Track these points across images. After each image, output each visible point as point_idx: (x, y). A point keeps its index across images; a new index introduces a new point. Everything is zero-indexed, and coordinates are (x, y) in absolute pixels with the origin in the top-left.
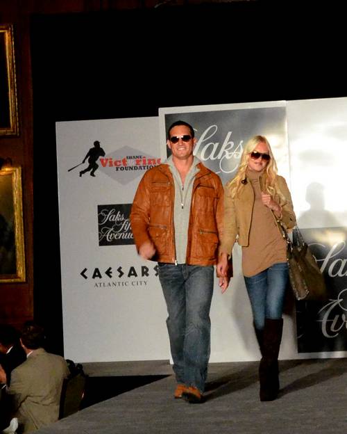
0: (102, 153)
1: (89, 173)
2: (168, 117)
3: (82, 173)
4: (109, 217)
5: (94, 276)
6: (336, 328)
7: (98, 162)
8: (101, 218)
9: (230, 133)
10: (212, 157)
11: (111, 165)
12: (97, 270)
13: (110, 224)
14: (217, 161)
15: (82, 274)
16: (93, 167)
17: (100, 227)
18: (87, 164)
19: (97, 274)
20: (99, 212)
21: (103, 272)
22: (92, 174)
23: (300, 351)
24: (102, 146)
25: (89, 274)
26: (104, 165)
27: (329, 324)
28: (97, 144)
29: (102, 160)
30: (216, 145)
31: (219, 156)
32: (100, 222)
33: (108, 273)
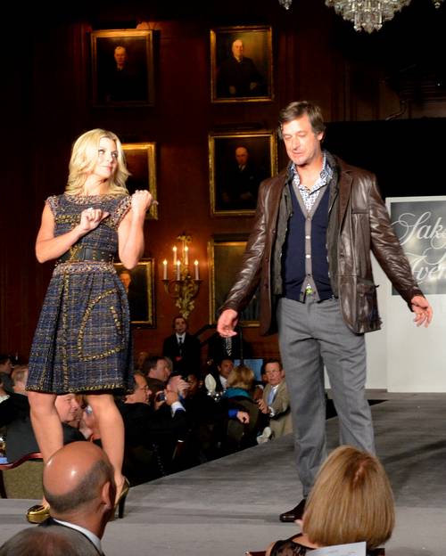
2: (393, 205)
9: (440, 219)
10: (425, 236)
14: (430, 239)
30: (429, 227)
31: (431, 236)
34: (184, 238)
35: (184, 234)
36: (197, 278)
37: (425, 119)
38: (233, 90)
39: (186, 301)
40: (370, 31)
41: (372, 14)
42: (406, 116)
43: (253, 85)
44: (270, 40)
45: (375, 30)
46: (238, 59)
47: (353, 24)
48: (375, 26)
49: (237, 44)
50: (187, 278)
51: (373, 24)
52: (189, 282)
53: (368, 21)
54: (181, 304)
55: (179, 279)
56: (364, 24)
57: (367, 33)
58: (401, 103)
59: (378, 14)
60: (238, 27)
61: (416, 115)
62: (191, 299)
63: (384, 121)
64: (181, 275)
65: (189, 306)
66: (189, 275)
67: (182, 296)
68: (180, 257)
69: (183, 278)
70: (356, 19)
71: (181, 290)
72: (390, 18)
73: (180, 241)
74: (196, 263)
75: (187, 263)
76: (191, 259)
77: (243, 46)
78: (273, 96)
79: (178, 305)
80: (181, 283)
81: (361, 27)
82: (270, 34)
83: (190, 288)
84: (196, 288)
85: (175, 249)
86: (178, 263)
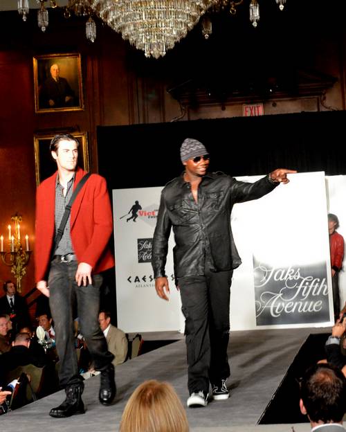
0: (140, 208)
1: (132, 219)
3: (128, 220)
4: (144, 246)
5: (135, 281)
6: (279, 311)
7: (138, 213)
8: (139, 246)
11: (145, 215)
12: (137, 277)
13: (144, 250)
15: (128, 279)
16: (135, 216)
17: (139, 252)
18: (131, 215)
19: (137, 279)
20: (138, 242)
21: (140, 279)
22: (134, 220)
23: (258, 324)
24: (140, 204)
25: (133, 279)
26: (141, 215)
27: (274, 309)
28: (137, 202)
29: (140, 212)
32: (139, 248)
33: (144, 279)
34: (16, 218)
35: (16, 215)
36: (28, 250)
37: (200, 120)
38: (52, 102)
39: (19, 268)
40: (157, 57)
41: (158, 44)
42: (186, 119)
43: (67, 99)
44: (80, 64)
45: (161, 56)
46: (55, 79)
47: (144, 52)
48: (161, 53)
49: (54, 68)
50: (19, 250)
51: (159, 52)
52: (21, 253)
53: (155, 49)
54: (16, 271)
55: (13, 251)
56: (152, 52)
57: (155, 58)
58: (181, 109)
59: (162, 44)
60: (55, 55)
61: (194, 117)
62: (24, 266)
63: (169, 123)
64: (15, 248)
65: (21, 272)
66: (21, 247)
67: (15, 264)
68: (13, 233)
69: (17, 250)
70: (146, 48)
71: (15, 259)
72: (172, 47)
73: (13, 220)
74: (27, 237)
75: (19, 238)
76: (23, 234)
77: (59, 69)
78: (83, 106)
79: (12, 271)
80: (15, 254)
81: (151, 54)
82: (79, 59)
83: (22, 257)
84: (27, 257)
85: (9, 227)
86: (13, 238)
